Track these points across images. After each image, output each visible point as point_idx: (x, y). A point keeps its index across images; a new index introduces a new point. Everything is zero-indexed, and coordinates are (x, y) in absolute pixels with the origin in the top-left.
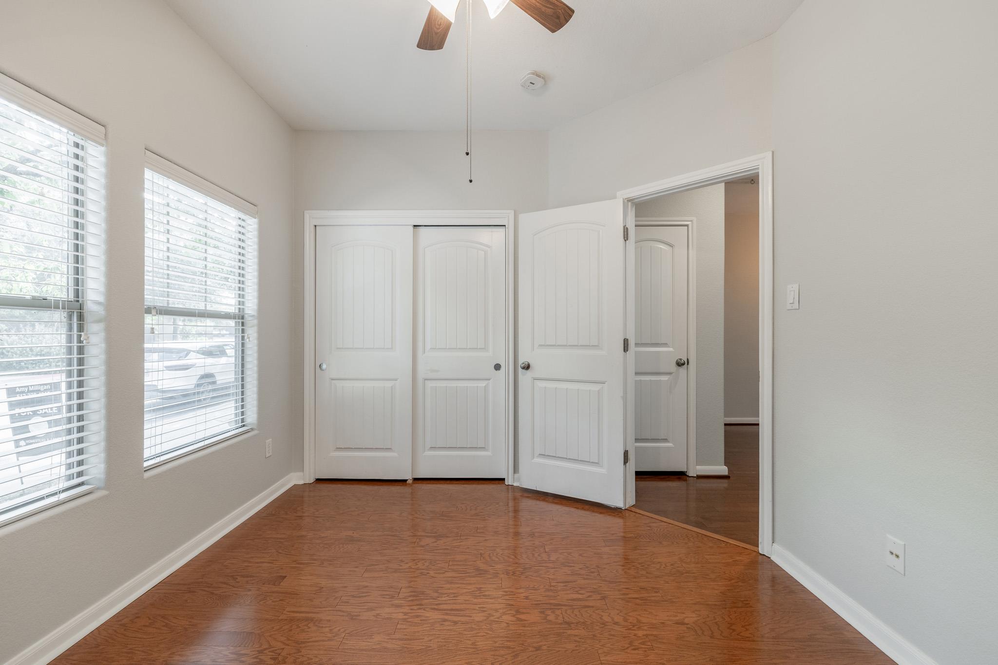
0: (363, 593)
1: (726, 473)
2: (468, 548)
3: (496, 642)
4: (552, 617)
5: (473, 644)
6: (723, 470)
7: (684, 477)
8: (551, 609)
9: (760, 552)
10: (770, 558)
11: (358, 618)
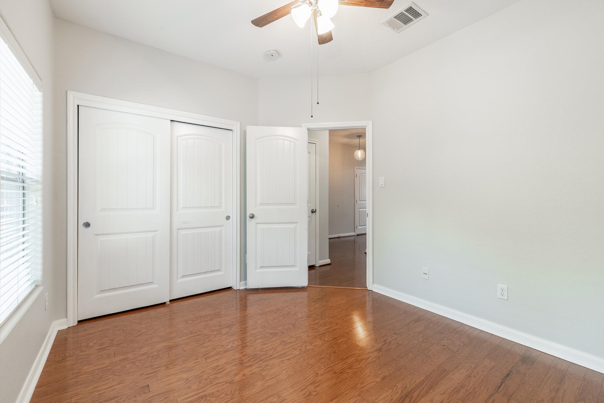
0: (221, 370)
1: (330, 262)
2: (254, 326)
3: (316, 358)
4: (326, 339)
5: (307, 363)
6: (328, 261)
7: (314, 267)
8: (323, 336)
9: (368, 289)
10: (372, 291)
11: (234, 381)
